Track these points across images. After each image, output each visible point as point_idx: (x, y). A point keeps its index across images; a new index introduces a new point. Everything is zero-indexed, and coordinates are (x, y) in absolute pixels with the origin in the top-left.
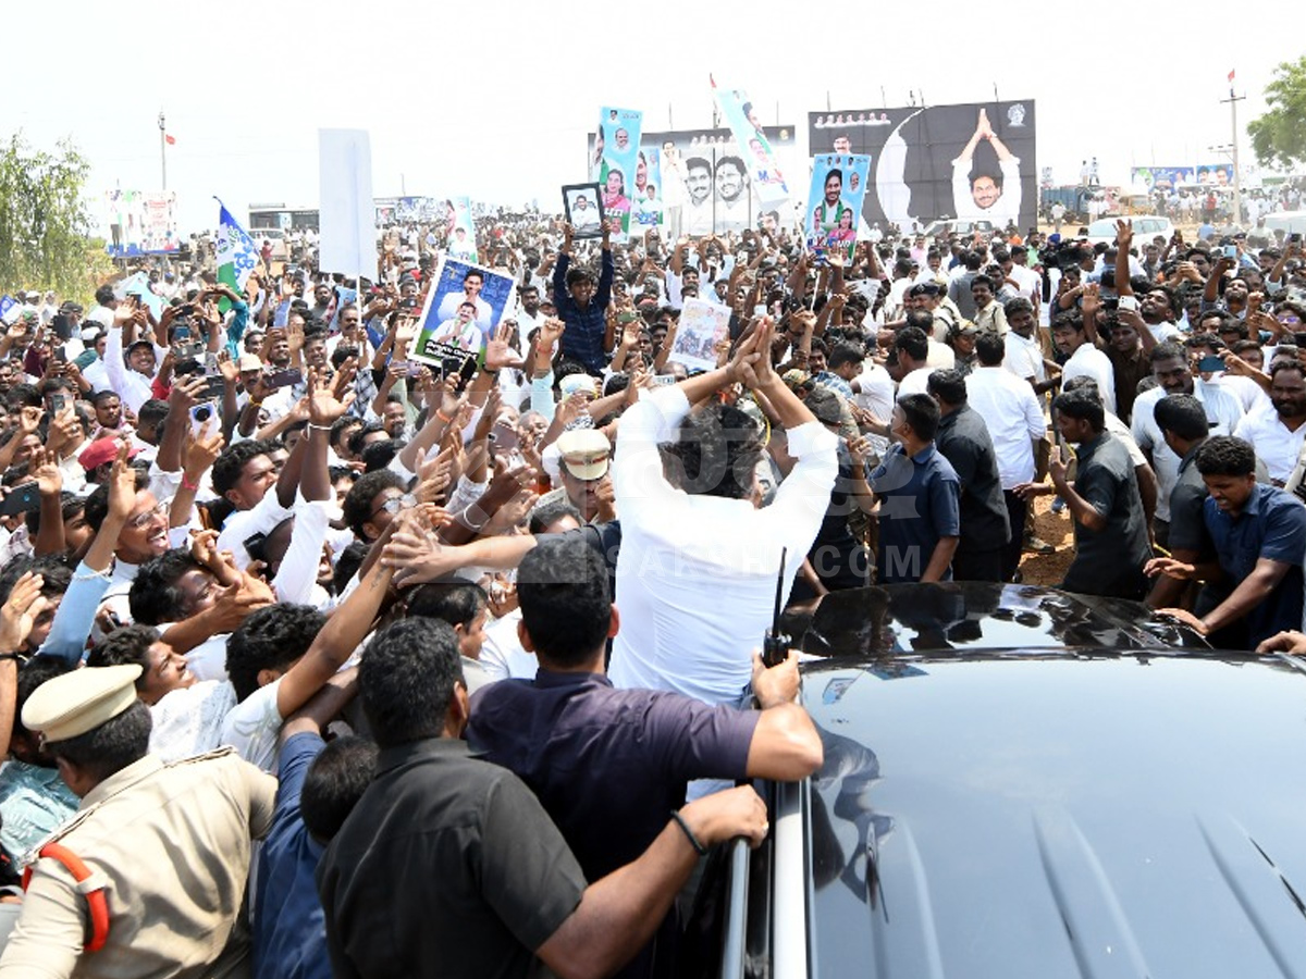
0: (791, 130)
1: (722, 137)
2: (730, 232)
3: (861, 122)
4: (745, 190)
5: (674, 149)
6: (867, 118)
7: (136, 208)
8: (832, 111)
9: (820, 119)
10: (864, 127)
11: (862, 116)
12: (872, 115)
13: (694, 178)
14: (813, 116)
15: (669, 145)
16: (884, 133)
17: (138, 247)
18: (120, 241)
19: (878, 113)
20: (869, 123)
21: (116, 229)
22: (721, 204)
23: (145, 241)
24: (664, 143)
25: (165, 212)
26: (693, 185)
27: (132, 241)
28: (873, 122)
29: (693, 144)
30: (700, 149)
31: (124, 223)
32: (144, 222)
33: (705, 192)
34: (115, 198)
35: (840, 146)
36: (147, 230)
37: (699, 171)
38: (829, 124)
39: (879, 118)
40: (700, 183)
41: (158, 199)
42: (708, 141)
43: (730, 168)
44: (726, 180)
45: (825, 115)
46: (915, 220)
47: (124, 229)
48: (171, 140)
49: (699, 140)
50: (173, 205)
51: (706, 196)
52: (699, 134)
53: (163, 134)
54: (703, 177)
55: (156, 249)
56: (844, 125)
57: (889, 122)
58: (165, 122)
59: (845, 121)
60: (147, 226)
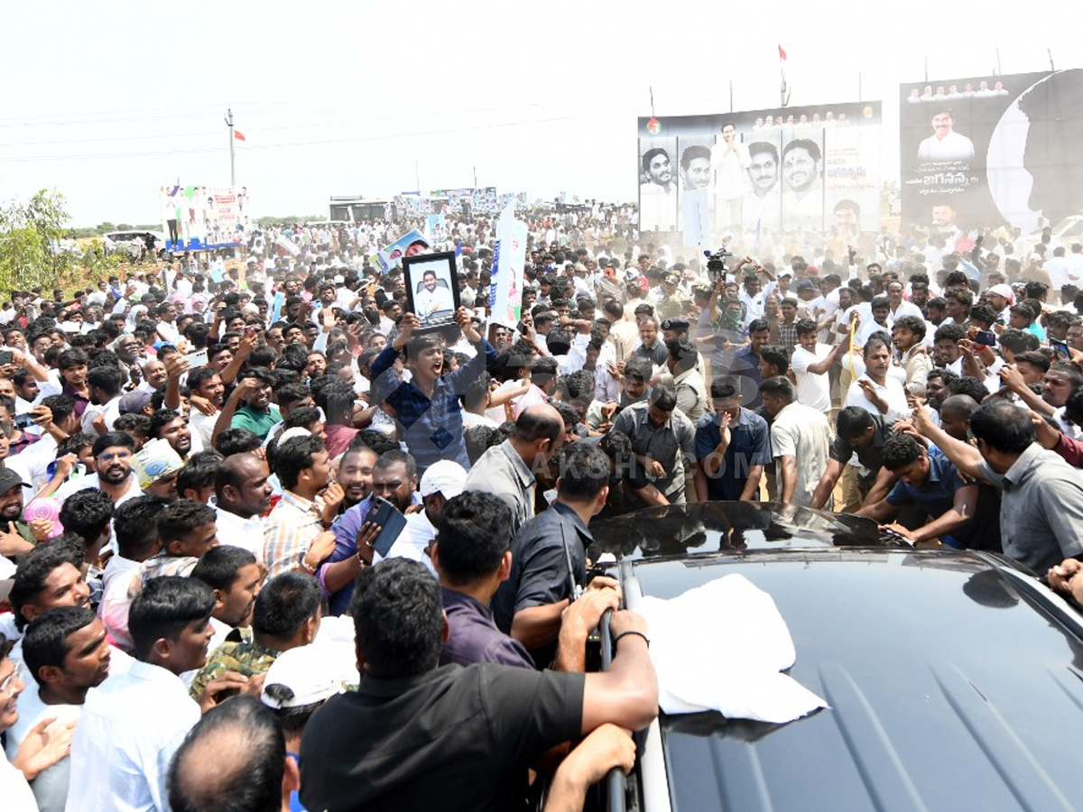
0: (877, 107)
1: (791, 117)
2: (800, 228)
3: (968, 94)
4: (819, 179)
5: (734, 132)
6: (977, 88)
7: (200, 203)
8: (930, 80)
9: (915, 92)
10: (972, 99)
11: (969, 86)
12: (983, 83)
13: (757, 166)
14: (906, 89)
15: (729, 128)
16: (999, 106)
17: (202, 241)
18: (179, 237)
19: (991, 82)
20: (979, 94)
21: (173, 225)
22: (790, 196)
23: (209, 235)
24: (724, 126)
25: (234, 207)
26: (755, 173)
27: (193, 236)
28: (985, 93)
29: (756, 127)
30: (763, 131)
31: (184, 218)
32: (208, 217)
33: (769, 182)
34: (173, 194)
35: (940, 123)
36: (212, 225)
37: (763, 158)
38: (927, 97)
39: (991, 87)
40: (764, 172)
41: (225, 194)
42: (775, 122)
43: (800, 153)
44: (795, 168)
45: (921, 87)
46: (1039, 213)
47: (183, 226)
48: (240, 137)
49: (764, 121)
50: (244, 199)
51: (771, 186)
52: (763, 114)
53: (231, 129)
54: (768, 164)
55: (225, 242)
56: (946, 97)
57: (1005, 92)
58: (233, 119)
59: (947, 92)
60: (212, 220)
